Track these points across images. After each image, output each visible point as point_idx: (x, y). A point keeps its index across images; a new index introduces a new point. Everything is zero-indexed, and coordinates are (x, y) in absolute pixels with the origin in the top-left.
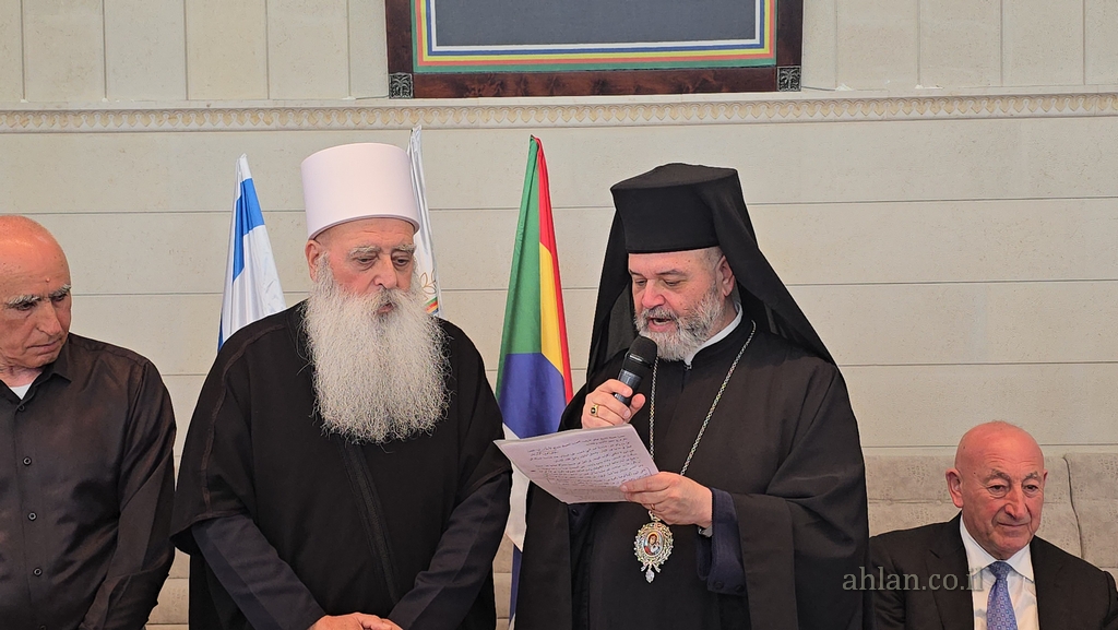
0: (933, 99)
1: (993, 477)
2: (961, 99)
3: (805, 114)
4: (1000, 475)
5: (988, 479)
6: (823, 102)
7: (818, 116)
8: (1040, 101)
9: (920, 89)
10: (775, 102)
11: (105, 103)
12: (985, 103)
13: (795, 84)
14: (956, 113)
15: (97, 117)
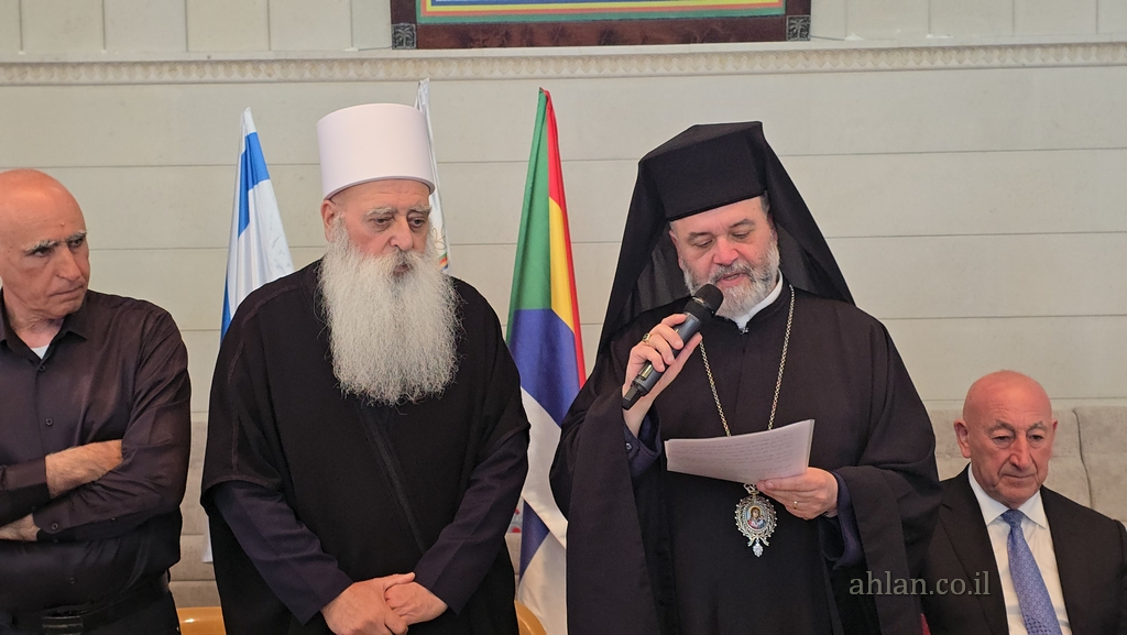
1: (998, 428)
2: (971, 48)
3: (814, 64)
4: (1004, 426)
5: (992, 430)
6: (832, 52)
7: (827, 66)
9: (930, 39)
10: (784, 52)
11: (104, 55)
12: (997, 53)
13: (805, 34)
14: (967, 63)
15: (96, 69)
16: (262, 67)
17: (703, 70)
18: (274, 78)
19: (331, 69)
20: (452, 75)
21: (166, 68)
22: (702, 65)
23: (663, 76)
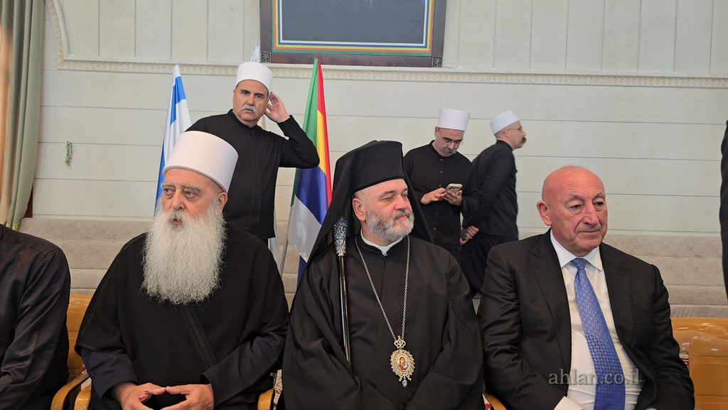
0: (499, 74)
1: (571, 200)
2: (511, 74)
3: (443, 78)
4: (576, 198)
5: (567, 202)
6: (451, 73)
7: (449, 79)
8: (546, 77)
9: (494, 70)
10: (431, 72)
11: (134, 60)
12: (522, 77)
13: (440, 65)
14: (509, 81)
15: (130, 65)
16: (204, 68)
17: (395, 79)
18: (208, 73)
19: (233, 70)
20: (286, 75)
21: (161, 67)
22: (395, 76)
23: (378, 80)
